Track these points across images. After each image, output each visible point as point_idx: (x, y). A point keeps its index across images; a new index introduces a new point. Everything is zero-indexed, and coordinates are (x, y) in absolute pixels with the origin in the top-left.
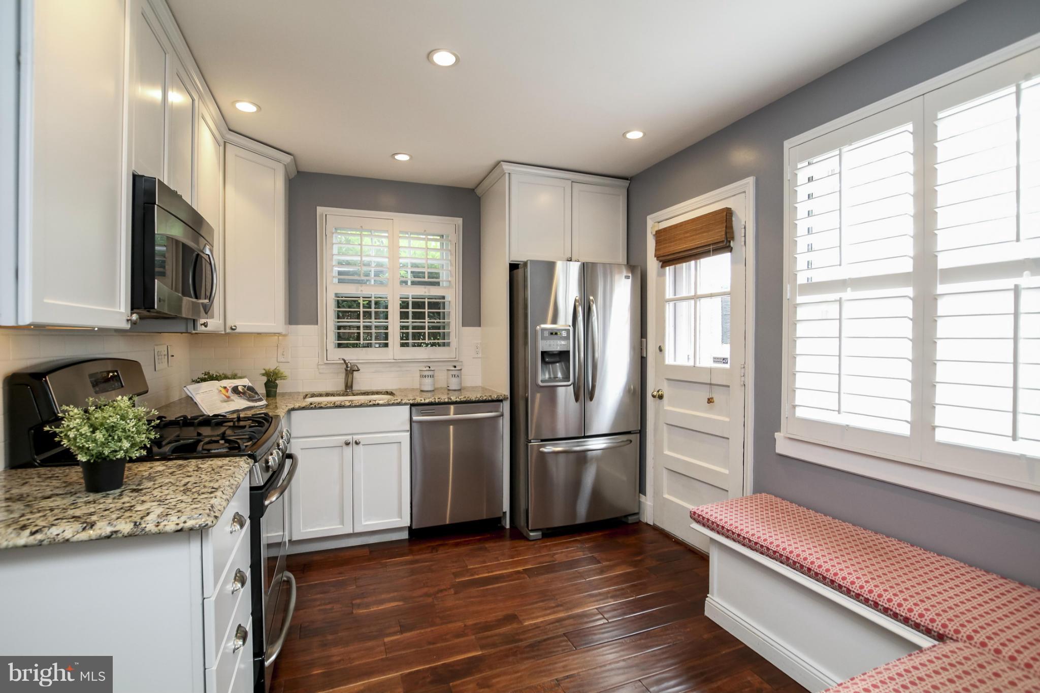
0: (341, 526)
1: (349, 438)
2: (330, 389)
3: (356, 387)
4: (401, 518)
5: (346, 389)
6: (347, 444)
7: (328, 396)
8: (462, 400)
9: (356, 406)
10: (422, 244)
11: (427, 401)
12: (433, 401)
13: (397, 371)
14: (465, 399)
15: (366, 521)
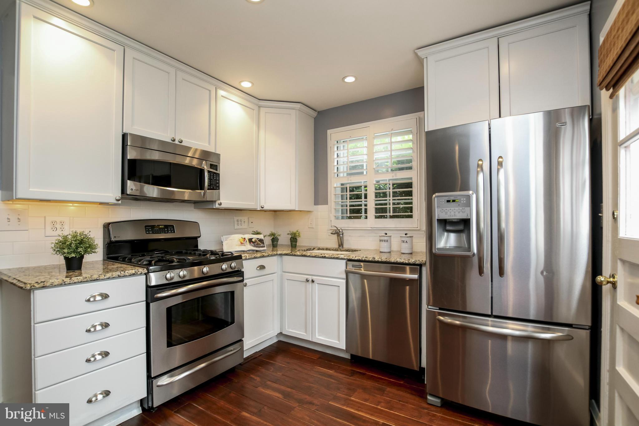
0: (305, 334)
1: (310, 278)
2: (329, 246)
3: (346, 246)
4: (339, 342)
5: (339, 247)
6: (307, 281)
7: (327, 250)
8: (383, 260)
9: (313, 257)
10: (387, 140)
11: (356, 258)
12: (360, 258)
13: (375, 236)
14: (385, 260)
15: (319, 336)
